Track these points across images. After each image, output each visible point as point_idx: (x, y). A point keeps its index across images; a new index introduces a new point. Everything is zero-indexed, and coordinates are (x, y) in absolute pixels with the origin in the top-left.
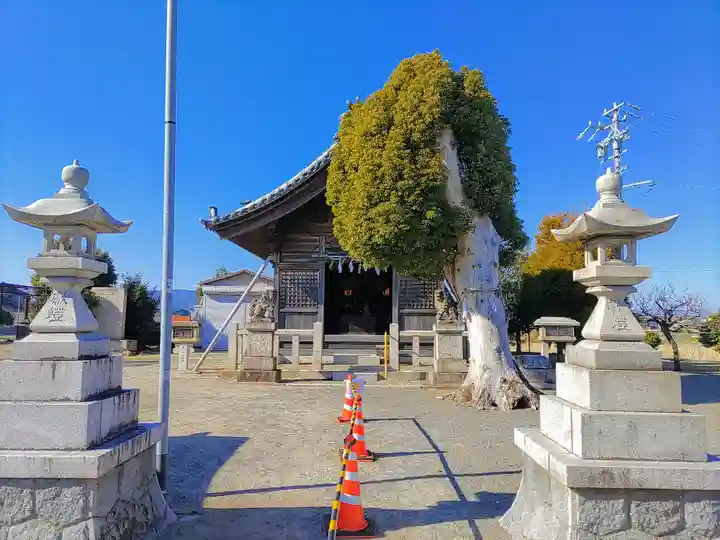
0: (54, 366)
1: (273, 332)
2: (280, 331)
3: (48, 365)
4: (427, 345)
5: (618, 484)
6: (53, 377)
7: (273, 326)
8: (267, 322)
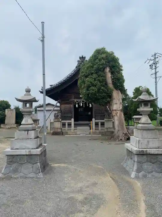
0: (28, 132)
1: (61, 121)
2: (63, 121)
3: (26, 132)
4: (103, 124)
5: (145, 153)
6: (28, 134)
7: (61, 120)
8: (59, 119)
